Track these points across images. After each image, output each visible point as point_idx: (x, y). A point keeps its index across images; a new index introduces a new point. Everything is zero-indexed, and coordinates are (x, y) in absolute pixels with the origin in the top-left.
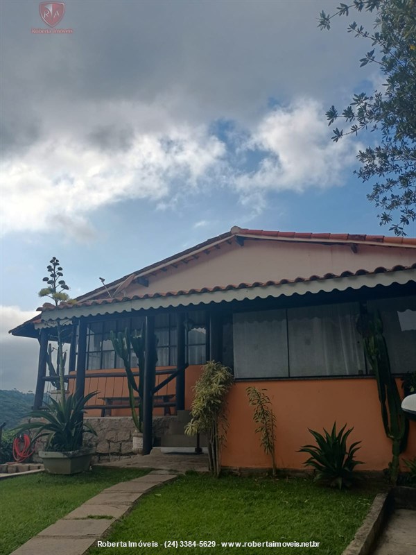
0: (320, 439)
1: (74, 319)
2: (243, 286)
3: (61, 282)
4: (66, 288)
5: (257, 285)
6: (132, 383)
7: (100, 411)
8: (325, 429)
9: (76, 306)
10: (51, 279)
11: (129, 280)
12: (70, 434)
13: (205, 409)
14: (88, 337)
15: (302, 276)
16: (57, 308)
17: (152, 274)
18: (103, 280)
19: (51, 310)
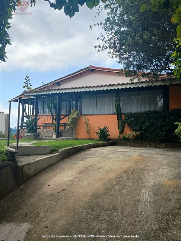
0: (100, 130)
1: (34, 96)
2: (83, 87)
3: (30, 84)
4: (31, 85)
5: (87, 87)
6: (53, 118)
7: (43, 127)
8: (102, 127)
9: (35, 92)
10: (26, 82)
11: (52, 84)
12: (33, 129)
13: (71, 122)
14: (38, 103)
15: (99, 85)
16: (29, 92)
17: (61, 81)
18: (43, 83)
19: (27, 92)
